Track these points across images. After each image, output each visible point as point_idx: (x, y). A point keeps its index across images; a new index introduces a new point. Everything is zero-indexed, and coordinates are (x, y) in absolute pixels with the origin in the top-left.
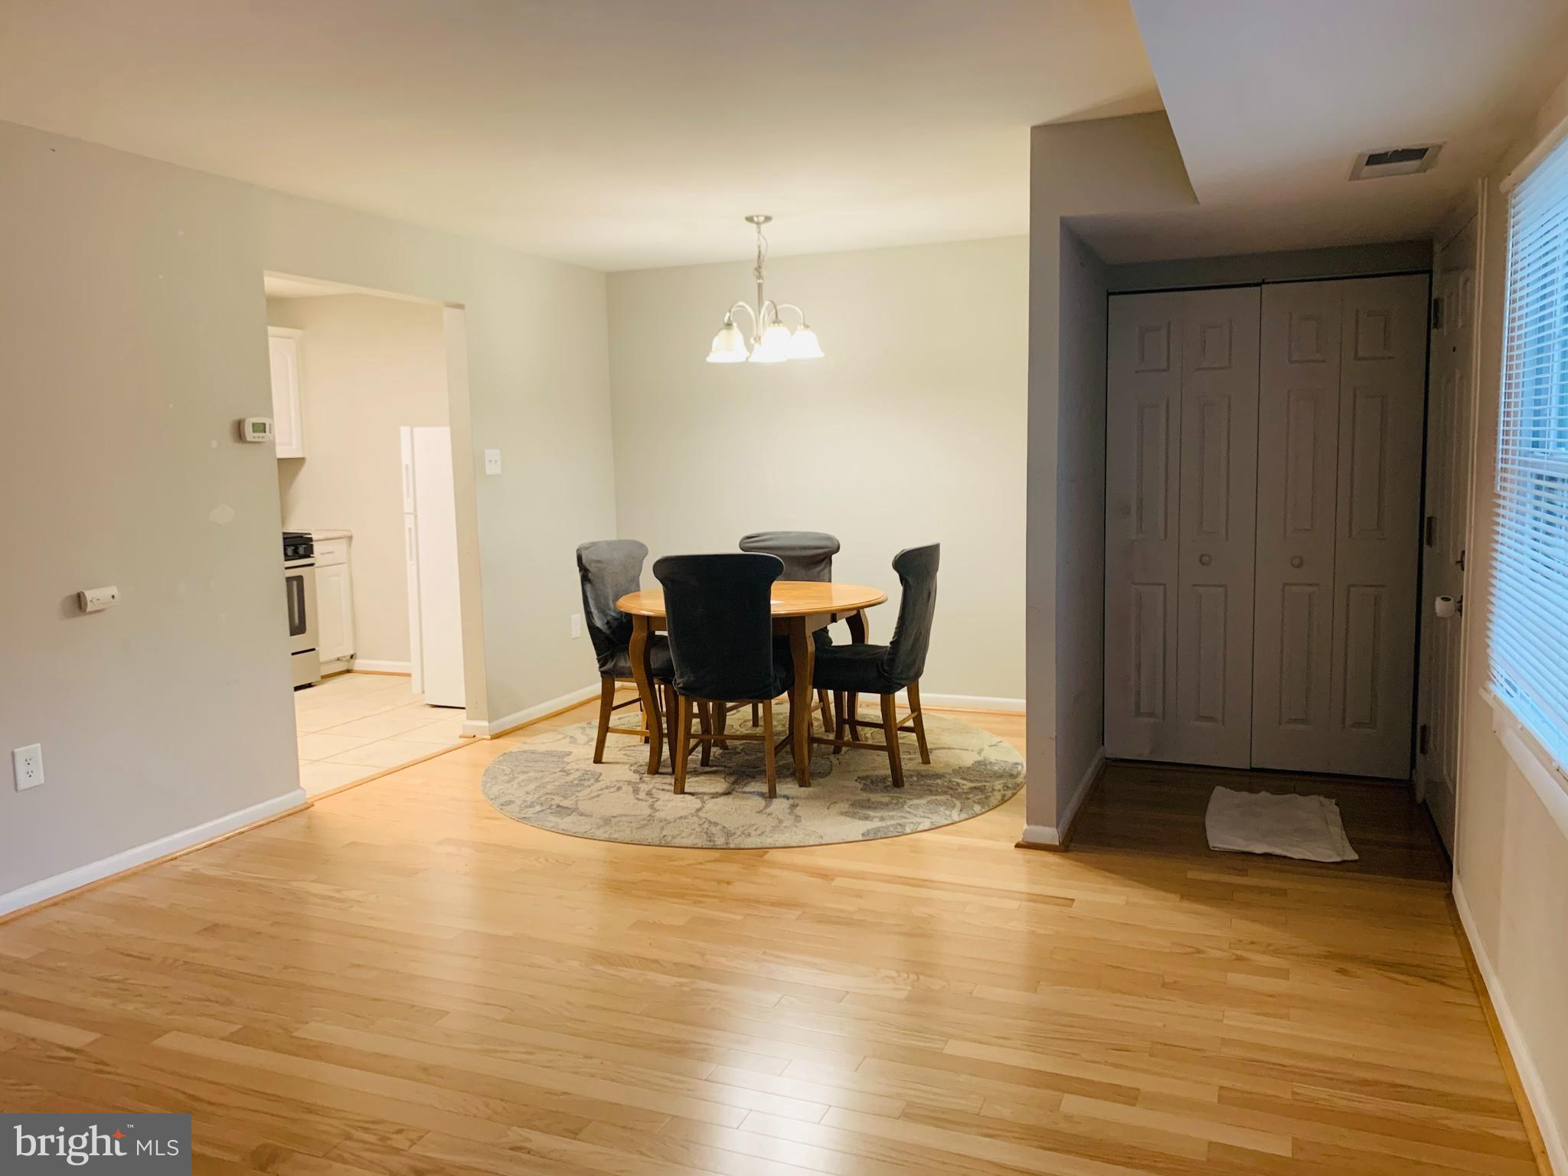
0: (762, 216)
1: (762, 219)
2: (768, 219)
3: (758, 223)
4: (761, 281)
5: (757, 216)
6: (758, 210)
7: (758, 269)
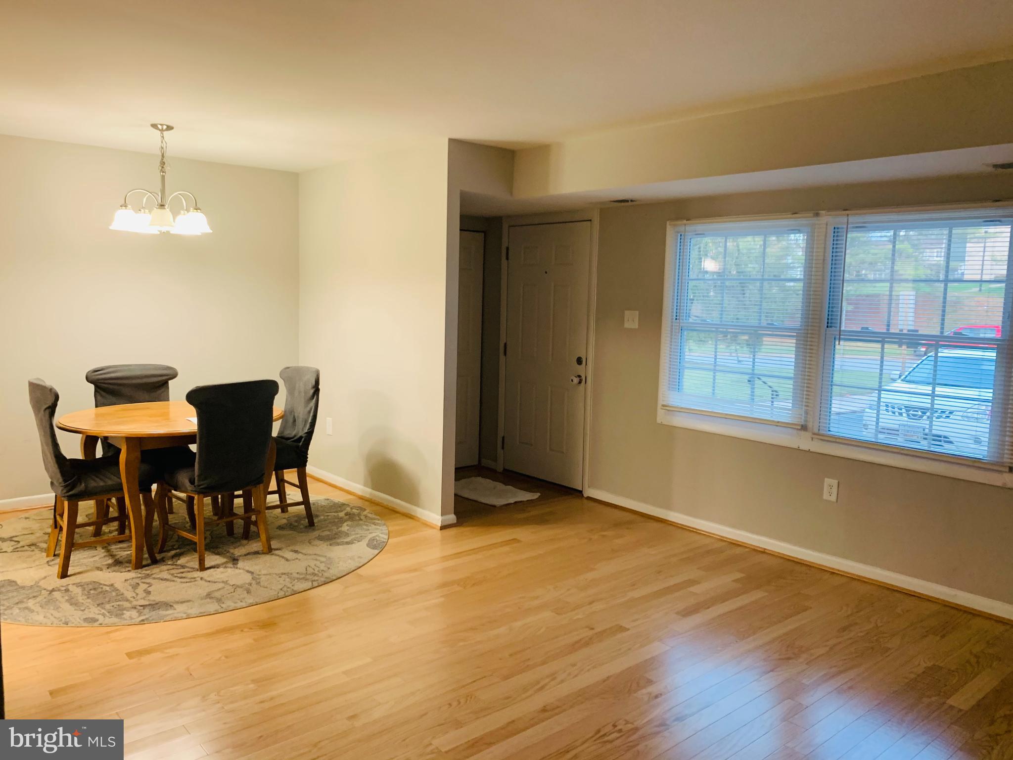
0: (166, 125)
1: (165, 127)
2: (170, 128)
3: (162, 130)
4: (164, 174)
5: (162, 125)
6: (162, 119)
7: (163, 164)
